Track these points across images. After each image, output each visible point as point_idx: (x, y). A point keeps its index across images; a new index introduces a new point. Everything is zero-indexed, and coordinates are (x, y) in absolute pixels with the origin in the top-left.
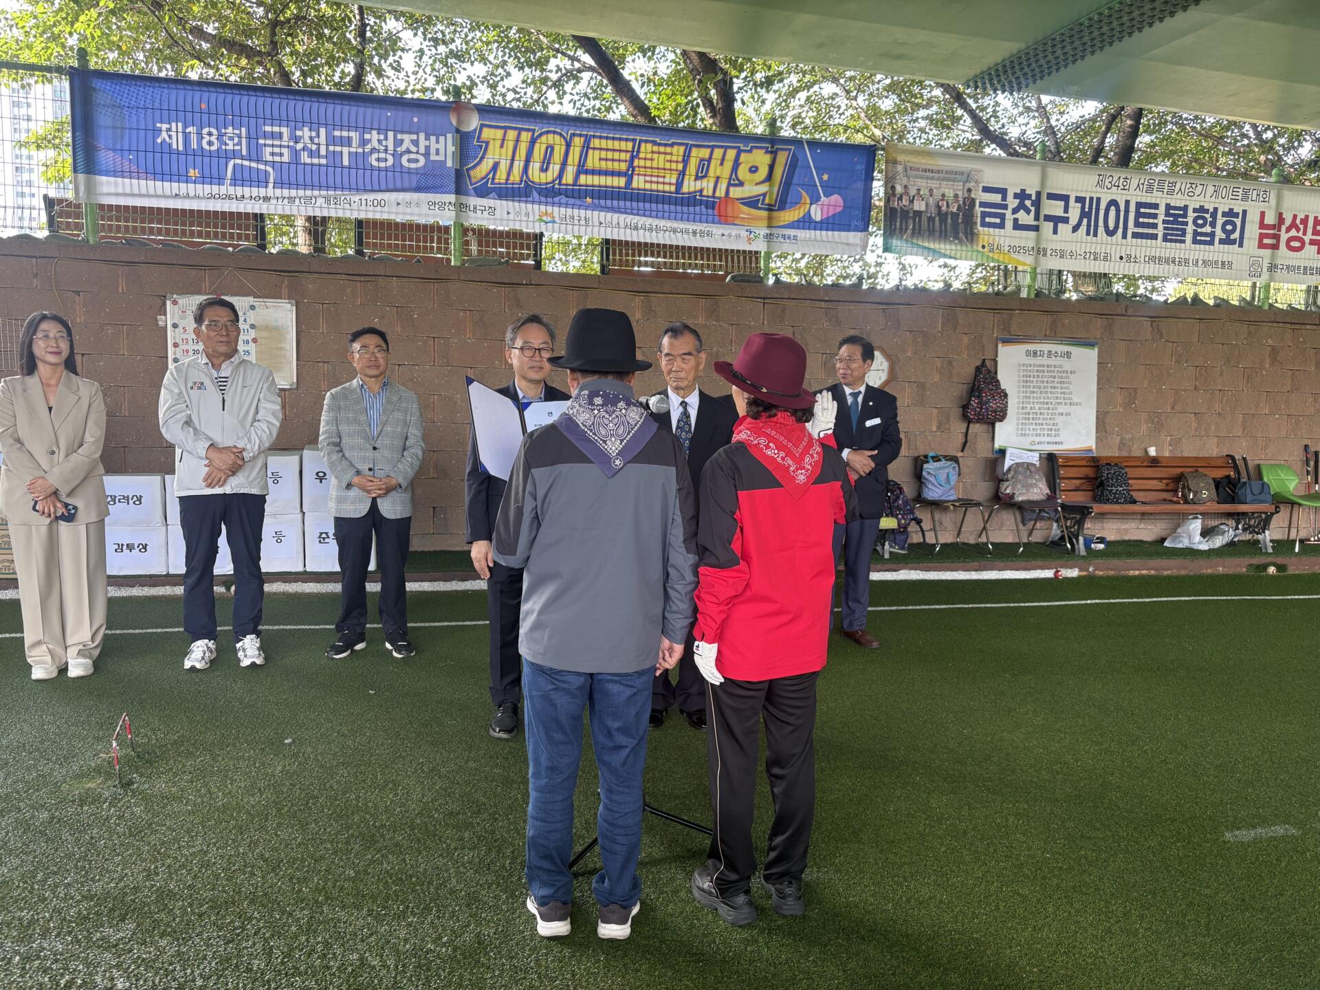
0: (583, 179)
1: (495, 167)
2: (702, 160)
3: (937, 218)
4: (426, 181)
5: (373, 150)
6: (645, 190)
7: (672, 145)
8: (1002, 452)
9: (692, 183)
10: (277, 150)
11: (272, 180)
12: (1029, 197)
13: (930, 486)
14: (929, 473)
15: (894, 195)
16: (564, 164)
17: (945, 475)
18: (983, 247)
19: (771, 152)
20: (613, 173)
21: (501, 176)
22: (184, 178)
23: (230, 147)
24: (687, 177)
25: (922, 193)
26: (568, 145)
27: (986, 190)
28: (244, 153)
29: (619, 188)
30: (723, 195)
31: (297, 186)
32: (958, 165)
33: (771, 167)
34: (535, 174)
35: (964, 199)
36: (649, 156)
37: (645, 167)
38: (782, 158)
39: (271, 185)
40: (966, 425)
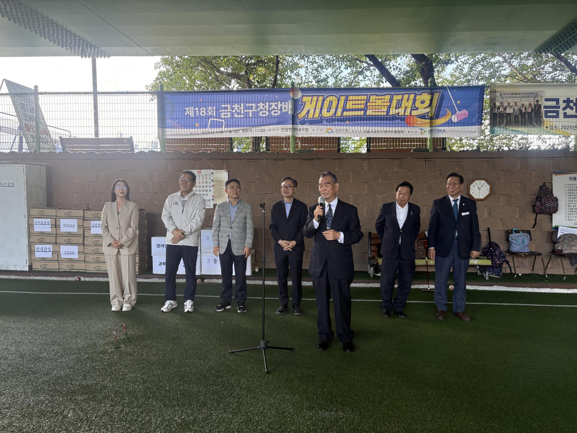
0: (345, 114)
1: (308, 112)
2: (398, 100)
3: (520, 116)
4: (280, 121)
5: (261, 110)
6: (372, 115)
7: (384, 95)
8: (557, 228)
9: (394, 110)
10: (226, 113)
11: (224, 125)
12: (572, 101)
13: (513, 245)
14: (512, 239)
15: (495, 107)
16: (337, 108)
17: (522, 240)
18: (547, 127)
19: (431, 94)
20: (358, 110)
21: (311, 115)
22: (194, 127)
23: (210, 114)
24: (391, 109)
25: (511, 104)
26: (339, 100)
27: (547, 100)
28: (214, 116)
29: (361, 115)
30: (409, 114)
31: (233, 126)
32: (530, 90)
33: (431, 101)
34: (325, 114)
35: (535, 105)
36: (374, 101)
37: (372, 106)
38: (436, 96)
39: (224, 127)
40: (535, 215)
